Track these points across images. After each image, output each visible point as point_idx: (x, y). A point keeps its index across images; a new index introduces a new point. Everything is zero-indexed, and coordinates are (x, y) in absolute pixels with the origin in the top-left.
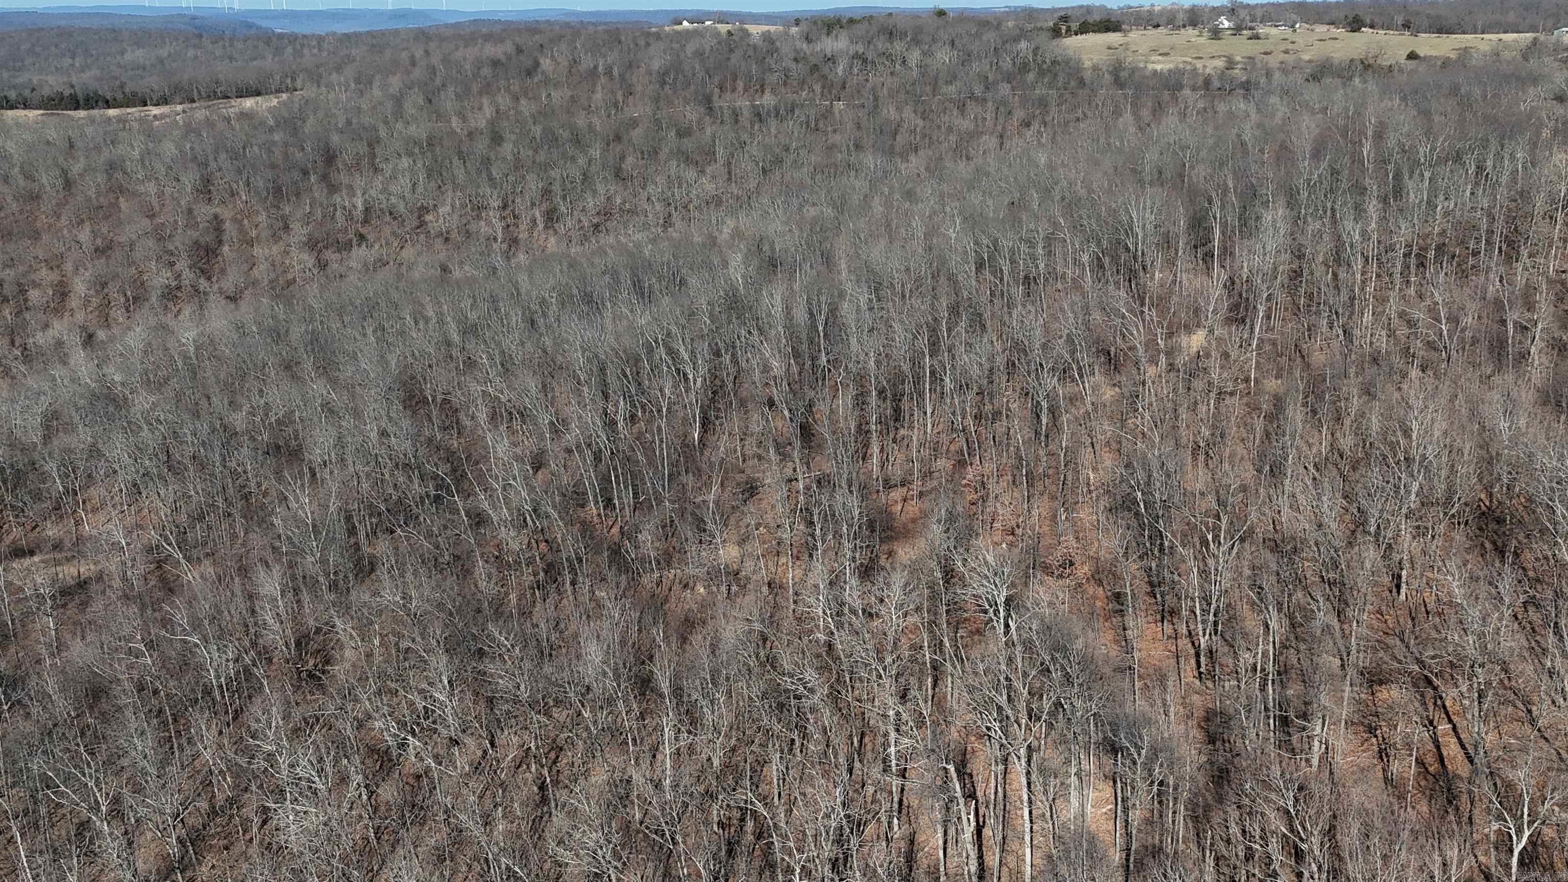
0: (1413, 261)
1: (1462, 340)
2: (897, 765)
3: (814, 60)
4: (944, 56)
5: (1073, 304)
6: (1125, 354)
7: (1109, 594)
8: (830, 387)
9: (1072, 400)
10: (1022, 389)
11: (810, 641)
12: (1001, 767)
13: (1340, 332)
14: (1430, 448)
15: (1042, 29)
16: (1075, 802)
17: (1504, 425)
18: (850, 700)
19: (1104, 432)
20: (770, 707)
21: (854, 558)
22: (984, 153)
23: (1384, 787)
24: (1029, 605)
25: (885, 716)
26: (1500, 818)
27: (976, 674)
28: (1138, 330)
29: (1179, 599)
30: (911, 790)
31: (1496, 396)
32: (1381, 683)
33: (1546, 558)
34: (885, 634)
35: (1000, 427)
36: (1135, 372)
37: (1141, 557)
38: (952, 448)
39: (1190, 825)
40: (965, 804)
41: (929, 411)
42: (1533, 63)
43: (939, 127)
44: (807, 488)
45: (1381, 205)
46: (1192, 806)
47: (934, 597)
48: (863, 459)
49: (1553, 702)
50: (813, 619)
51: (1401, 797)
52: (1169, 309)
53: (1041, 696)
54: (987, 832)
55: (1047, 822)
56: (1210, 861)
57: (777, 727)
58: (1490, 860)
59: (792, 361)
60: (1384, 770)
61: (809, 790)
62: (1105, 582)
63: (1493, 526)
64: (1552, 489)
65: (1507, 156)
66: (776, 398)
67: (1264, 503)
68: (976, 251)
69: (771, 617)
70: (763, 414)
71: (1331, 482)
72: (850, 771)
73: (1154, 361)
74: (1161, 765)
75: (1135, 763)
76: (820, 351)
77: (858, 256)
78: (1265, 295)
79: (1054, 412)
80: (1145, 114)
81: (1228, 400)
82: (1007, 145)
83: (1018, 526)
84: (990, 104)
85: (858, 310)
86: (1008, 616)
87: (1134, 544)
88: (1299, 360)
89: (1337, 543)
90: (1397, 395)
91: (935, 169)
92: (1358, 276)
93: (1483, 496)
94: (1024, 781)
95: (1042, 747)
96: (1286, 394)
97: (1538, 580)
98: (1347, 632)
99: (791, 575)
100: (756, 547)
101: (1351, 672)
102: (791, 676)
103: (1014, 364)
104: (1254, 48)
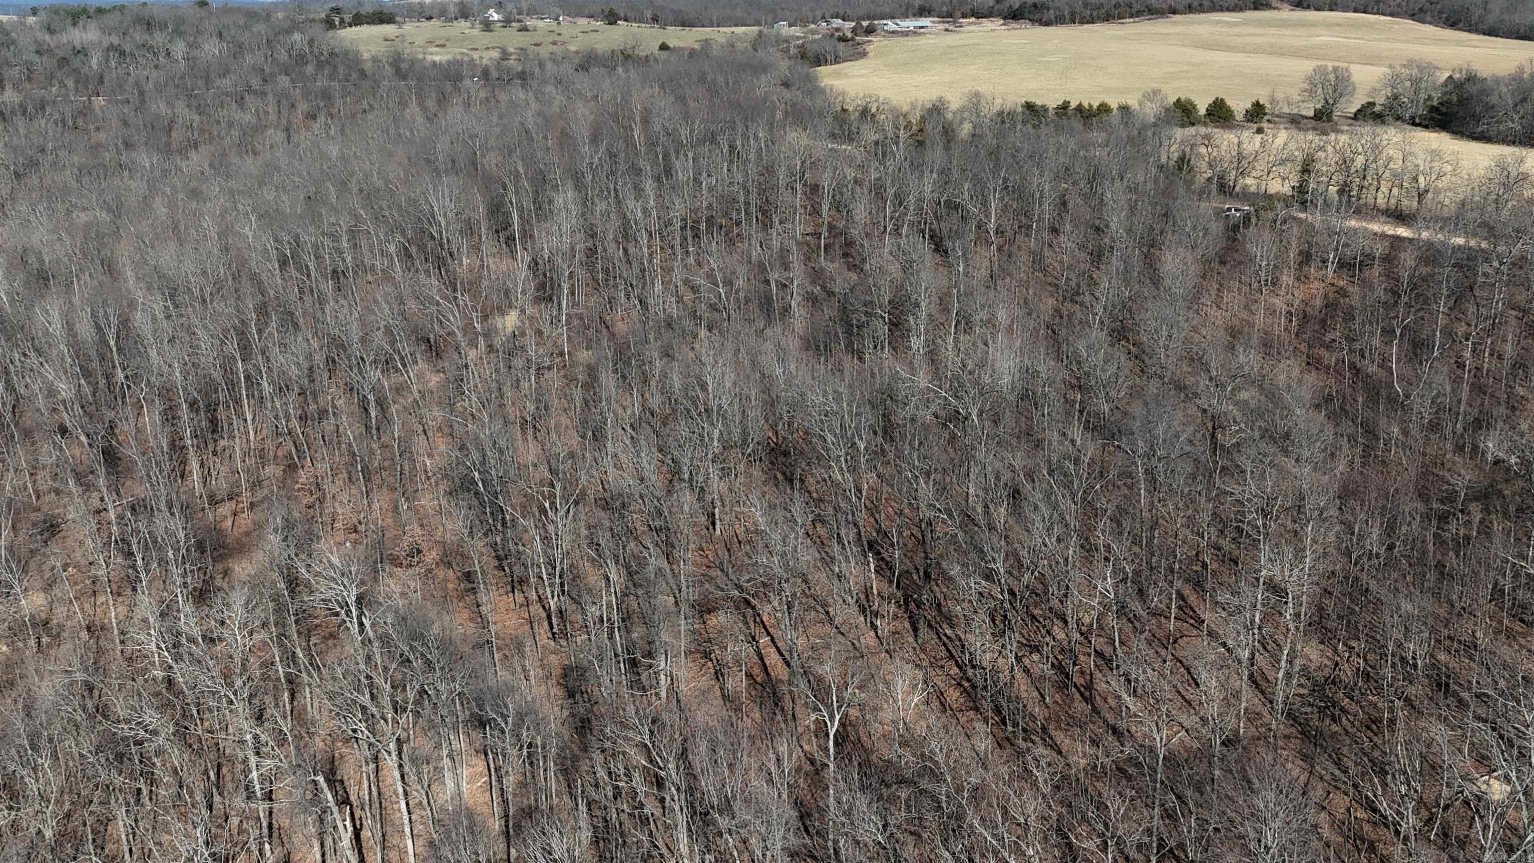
0: (689, 233)
1: (737, 300)
2: (262, 789)
3: (62, 54)
4: (212, 49)
5: (385, 295)
6: (445, 340)
7: (459, 574)
8: (133, 405)
9: (399, 390)
10: (346, 384)
11: (146, 681)
12: (372, 766)
13: (637, 302)
14: (724, 398)
15: (314, 20)
16: (450, 784)
17: (779, 371)
18: (200, 733)
19: (435, 419)
20: (107, 759)
21: (185, 583)
22: (272, 147)
23: (722, 702)
24: (381, 600)
25: (242, 742)
26: (816, 709)
27: (334, 679)
28: (454, 316)
29: (526, 567)
30: (280, 810)
31: (769, 346)
32: (709, 612)
33: (824, 480)
34: (231, 657)
35: (328, 426)
36: (456, 356)
37: (486, 535)
38: (280, 453)
39: (561, 778)
40: (340, 812)
41: (249, 418)
42: (760, 53)
43: (218, 122)
44: (120, 517)
45: (656, 184)
46: (561, 760)
47: (280, 608)
48: (182, 477)
49: (844, 601)
50: (146, 656)
51: (738, 710)
52: (480, 293)
53: (405, 687)
54: (366, 834)
55: (425, 809)
56: (583, 808)
57: (118, 780)
58: (812, 747)
59: (82, 381)
60: (721, 689)
61: (165, 838)
62: (454, 564)
63: (781, 459)
64: (821, 421)
65: (752, 136)
66: (68, 424)
67: (591, 466)
68: (277, 249)
69: (95, 663)
70: (54, 443)
71: (647, 439)
72: (210, 807)
73: (473, 344)
74: (528, 729)
75: (503, 732)
76: (114, 367)
77: (146, 262)
78: (567, 273)
79: (381, 404)
80: (431, 103)
81: (548, 375)
82: (295, 138)
83: (360, 523)
84: (270, 97)
85: (154, 319)
86: (361, 614)
87: (477, 522)
88: (604, 331)
89: (658, 494)
90: (691, 354)
91: (220, 165)
92: (645, 250)
93: (771, 434)
94: (397, 774)
95: (412, 737)
96: (597, 364)
97: (821, 500)
98: (676, 572)
99: (114, 614)
100: (66, 590)
101: (684, 607)
102: (128, 721)
103: (334, 361)
104: (523, 39)
